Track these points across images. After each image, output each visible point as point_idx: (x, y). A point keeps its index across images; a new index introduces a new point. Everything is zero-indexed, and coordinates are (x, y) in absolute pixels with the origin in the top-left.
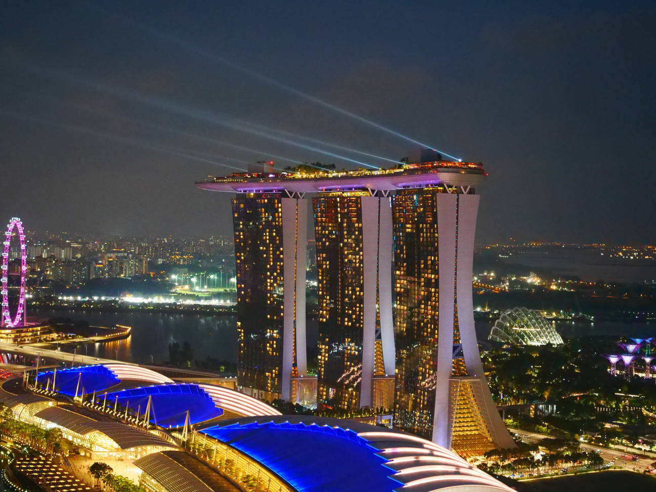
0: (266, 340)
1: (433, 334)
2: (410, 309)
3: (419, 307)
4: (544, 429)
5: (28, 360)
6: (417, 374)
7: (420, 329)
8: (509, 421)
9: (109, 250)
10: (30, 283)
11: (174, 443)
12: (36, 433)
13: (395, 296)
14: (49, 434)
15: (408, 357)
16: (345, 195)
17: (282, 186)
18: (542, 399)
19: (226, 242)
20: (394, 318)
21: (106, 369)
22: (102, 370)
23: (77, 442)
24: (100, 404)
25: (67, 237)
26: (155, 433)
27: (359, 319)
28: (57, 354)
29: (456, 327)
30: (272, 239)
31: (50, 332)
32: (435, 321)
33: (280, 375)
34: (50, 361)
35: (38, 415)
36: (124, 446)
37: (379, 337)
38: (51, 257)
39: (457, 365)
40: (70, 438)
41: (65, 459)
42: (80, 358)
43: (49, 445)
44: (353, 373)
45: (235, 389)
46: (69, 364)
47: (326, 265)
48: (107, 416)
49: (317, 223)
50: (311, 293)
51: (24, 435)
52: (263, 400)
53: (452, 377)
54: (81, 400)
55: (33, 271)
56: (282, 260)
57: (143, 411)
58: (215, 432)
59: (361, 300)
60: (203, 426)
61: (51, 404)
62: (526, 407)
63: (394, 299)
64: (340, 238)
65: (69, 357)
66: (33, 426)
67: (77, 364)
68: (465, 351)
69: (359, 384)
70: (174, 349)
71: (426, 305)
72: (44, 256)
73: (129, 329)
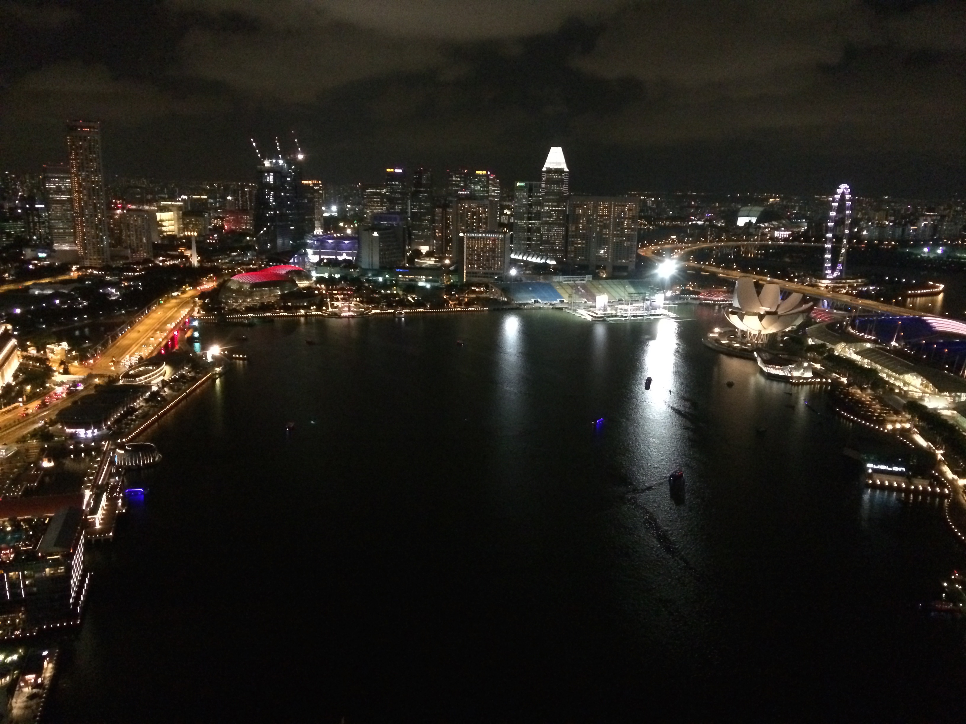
5: (846, 307)
35: (857, 353)
61: (870, 345)
66: (852, 362)
73: (942, 286)
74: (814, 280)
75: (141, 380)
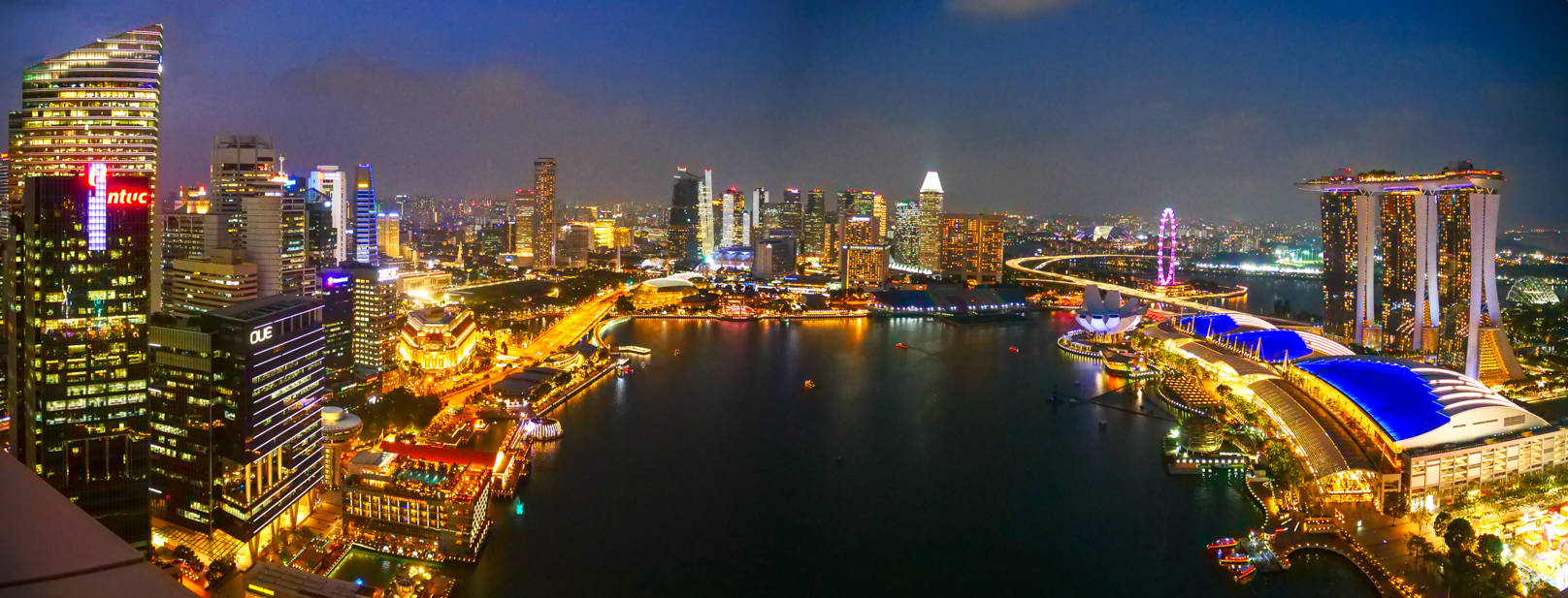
0: (1345, 299)
1: (1466, 296)
2: (1450, 278)
3: (1457, 276)
4: (1546, 364)
5: (1175, 308)
6: (1455, 325)
7: (1457, 292)
8: (1521, 359)
9: (1232, 232)
10: (1178, 254)
11: (1276, 373)
12: (1180, 361)
13: (1439, 268)
14: (1188, 362)
15: (1449, 312)
16: (1403, 193)
17: (1357, 187)
18: (1544, 342)
19: (1316, 228)
20: (1438, 284)
21: (1229, 317)
22: (1226, 318)
23: (1208, 369)
24: (1225, 343)
25: (1204, 223)
26: (1264, 365)
27: (1412, 285)
28: (1195, 305)
29: (1483, 291)
30: (1349, 225)
31: (1191, 289)
32: (1468, 286)
33: (1354, 326)
34: (1190, 310)
35: (1183, 348)
36: (1241, 374)
37: (1427, 298)
38: (1193, 236)
39: (1484, 319)
40: (1203, 366)
41: (1199, 380)
42: (1211, 309)
43: (1188, 370)
44: (1408, 325)
45: (1322, 335)
46: (1203, 312)
47: (1389, 245)
48: (1229, 350)
49: (1382, 215)
50: (1377, 265)
51: (1171, 361)
52: (1341, 344)
53: (1480, 327)
54: (1211, 338)
55: (1180, 246)
56: (1356, 241)
57: (1255, 349)
58: (1306, 366)
59: (1413, 271)
60: (1298, 362)
61: (1190, 340)
62: (1534, 348)
63: (1438, 270)
64: (1399, 225)
65: (1204, 308)
66: (1177, 355)
67: (1209, 313)
68: (1489, 308)
69: (1412, 333)
70: (1277, 304)
71: (1462, 275)
72: (1188, 235)
73: (1246, 289)
74: (1151, 286)
75: (557, 365)
